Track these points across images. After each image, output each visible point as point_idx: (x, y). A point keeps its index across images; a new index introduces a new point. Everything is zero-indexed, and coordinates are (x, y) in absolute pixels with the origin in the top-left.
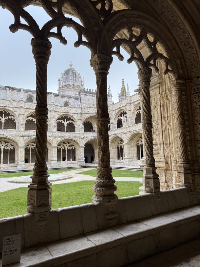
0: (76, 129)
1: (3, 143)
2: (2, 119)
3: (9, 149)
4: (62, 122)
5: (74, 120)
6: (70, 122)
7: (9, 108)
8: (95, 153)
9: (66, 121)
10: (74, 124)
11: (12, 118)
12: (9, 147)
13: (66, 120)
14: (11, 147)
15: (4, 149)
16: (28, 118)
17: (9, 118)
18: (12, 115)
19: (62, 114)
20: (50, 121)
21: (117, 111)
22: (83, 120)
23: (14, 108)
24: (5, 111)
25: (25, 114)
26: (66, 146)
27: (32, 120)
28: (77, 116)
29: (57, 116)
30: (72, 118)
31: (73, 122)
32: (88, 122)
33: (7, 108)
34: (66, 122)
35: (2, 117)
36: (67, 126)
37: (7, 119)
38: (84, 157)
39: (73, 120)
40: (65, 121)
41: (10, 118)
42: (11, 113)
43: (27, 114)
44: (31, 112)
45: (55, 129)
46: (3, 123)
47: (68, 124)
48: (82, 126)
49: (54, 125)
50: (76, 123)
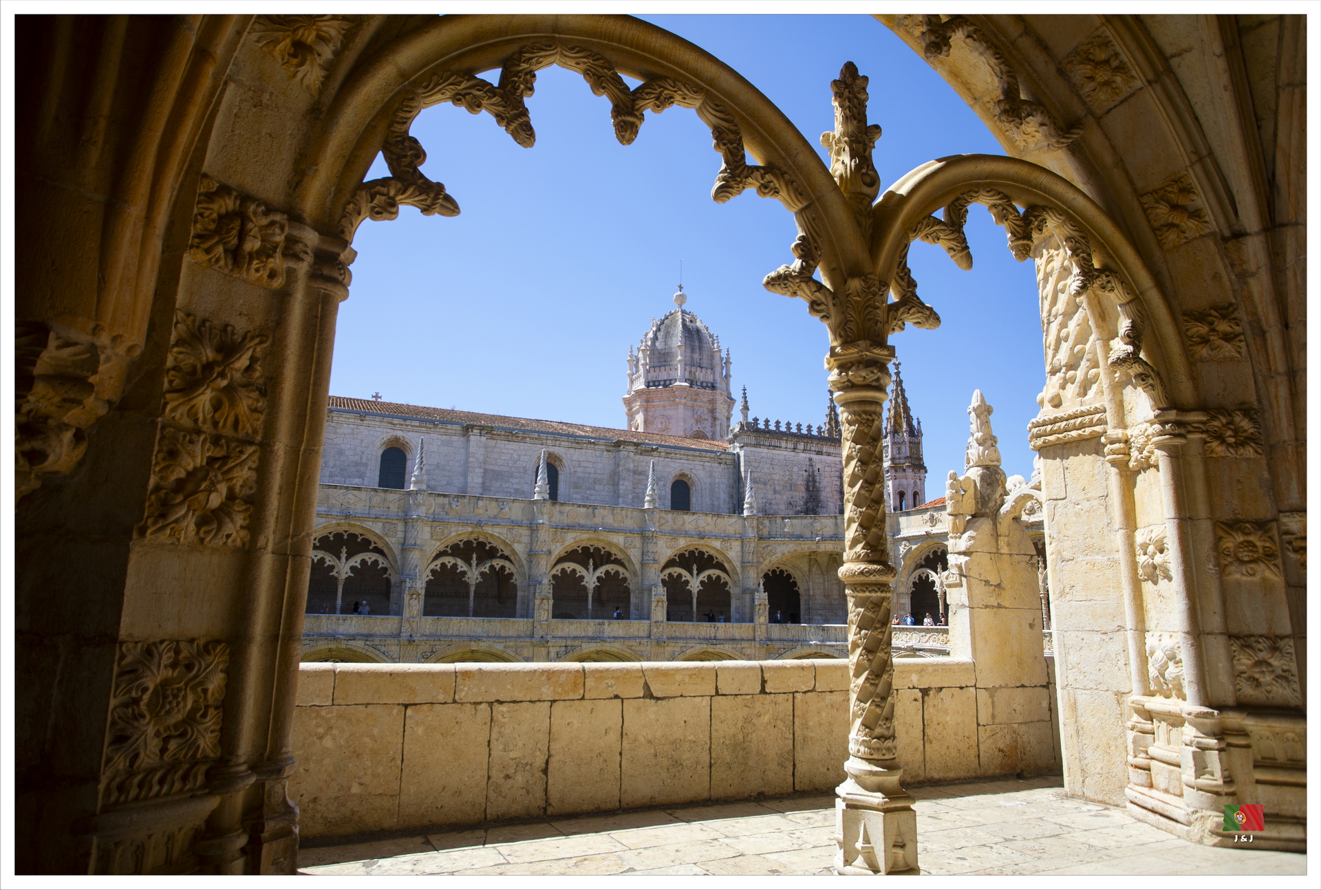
0: (734, 603)
2: (469, 574)
4: (680, 576)
5: (726, 565)
6: (709, 577)
7: (496, 531)
9: (695, 572)
10: (726, 584)
11: (503, 568)
13: (695, 567)
16: (559, 567)
17: (492, 567)
18: (503, 557)
19: (682, 542)
20: (639, 573)
22: (767, 564)
23: (515, 531)
24: (481, 540)
27: (574, 571)
28: (739, 549)
29: (665, 550)
30: (720, 558)
31: (723, 575)
32: (782, 572)
33: (489, 530)
34: (698, 574)
35: (470, 565)
36: (699, 592)
37: (487, 570)
39: (722, 567)
40: (692, 574)
41: (497, 568)
42: (501, 547)
43: (558, 550)
44: (572, 541)
45: (659, 614)
46: (472, 589)
47: (702, 583)
48: (762, 597)
49: (657, 597)
50: (736, 578)
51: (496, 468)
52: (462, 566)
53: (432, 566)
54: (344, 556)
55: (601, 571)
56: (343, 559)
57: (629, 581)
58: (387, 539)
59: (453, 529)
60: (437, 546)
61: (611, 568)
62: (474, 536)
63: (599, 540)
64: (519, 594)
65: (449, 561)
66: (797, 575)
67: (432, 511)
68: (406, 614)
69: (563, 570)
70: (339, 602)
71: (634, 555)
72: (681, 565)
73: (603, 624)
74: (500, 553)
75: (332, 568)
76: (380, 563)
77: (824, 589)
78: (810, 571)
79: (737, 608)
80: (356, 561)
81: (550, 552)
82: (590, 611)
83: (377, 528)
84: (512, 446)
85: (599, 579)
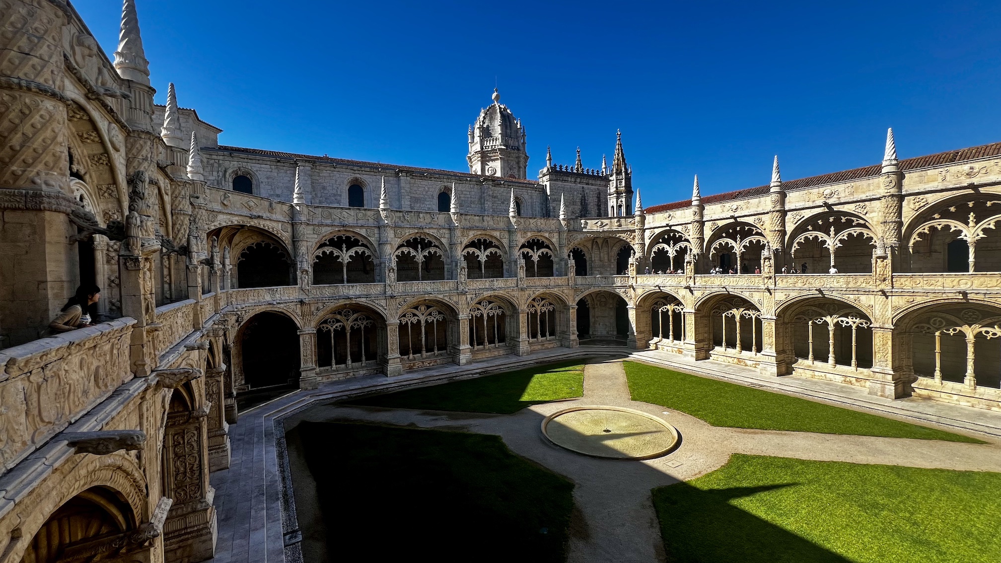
0: (555, 267)
1: (423, 308)
2: (417, 257)
3: (435, 320)
4: (528, 253)
5: (550, 246)
6: (542, 253)
7: (431, 232)
8: (591, 317)
9: (535, 250)
10: (551, 256)
11: (435, 252)
12: (435, 317)
13: (535, 247)
14: (438, 317)
15: (426, 321)
16: (466, 251)
17: (429, 252)
18: (435, 246)
19: (529, 235)
20: (508, 252)
21: (657, 231)
22: (571, 246)
23: (442, 231)
24: (422, 237)
26: (539, 305)
27: (474, 252)
28: (557, 237)
29: (521, 240)
30: (547, 242)
31: (549, 252)
32: (578, 249)
33: (427, 231)
34: (537, 252)
35: (417, 252)
36: (538, 261)
37: (427, 254)
38: (576, 329)
39: (547, 247)
40: (534, 252)
41: (433, 252)
42: (433, 241)
43: (466, 241)
44: (472, 236)
45: (522, 274)
46: (420, 265)
47: (539, 256)
48: (572, 262)
49: (521, 265)
50: (556, 253)
51: (417, 196)
52: (413, 252)
53: (396, 253)
54: (344, 249)
55: (488, 252)
56: (345, 252)
57: (502, 257)
58: (369, 238)
59: (407, 231)
60: (398, 241)
61: (493, 250)
62: (418, 235)
63: (486, 235)
64: (446, 266)
65: (405, 250)
66: (585, 250)
67: (394, 221)
68: (388, 282)
69: (468, 252)
70: (345, 276)
71: (505, 242)
72: (527, 247)
73: (493, 281)
74: (434, 244)
75: (338, 257)
76: (366, 252)
77: (600, 257)
78: (592, 248)
79: (556, 269)
80: (352, 252)
81: (461, 242)
82: (483, 274)
83: (363, 232)
84: (424, 183)
85: (487, 256)
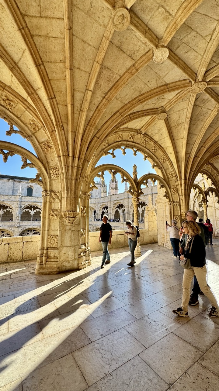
7: (7, 202)
11: (10, 210)
16: (24, 210)
17: (7, 210)
21: (102, 204)
23: (13, 202)
24: (4, 204)
25: (21, 207)
27: (28, 211)
43: (23, 206)
44: (27, 204)
46: (1, 215)
51: (17, 189)
55: (35, 211)
61: (38, 210)
63: (34, 204)
69: (25, 211)
74: (9, 207)
82: (32, 219)
85: (34, 212)
